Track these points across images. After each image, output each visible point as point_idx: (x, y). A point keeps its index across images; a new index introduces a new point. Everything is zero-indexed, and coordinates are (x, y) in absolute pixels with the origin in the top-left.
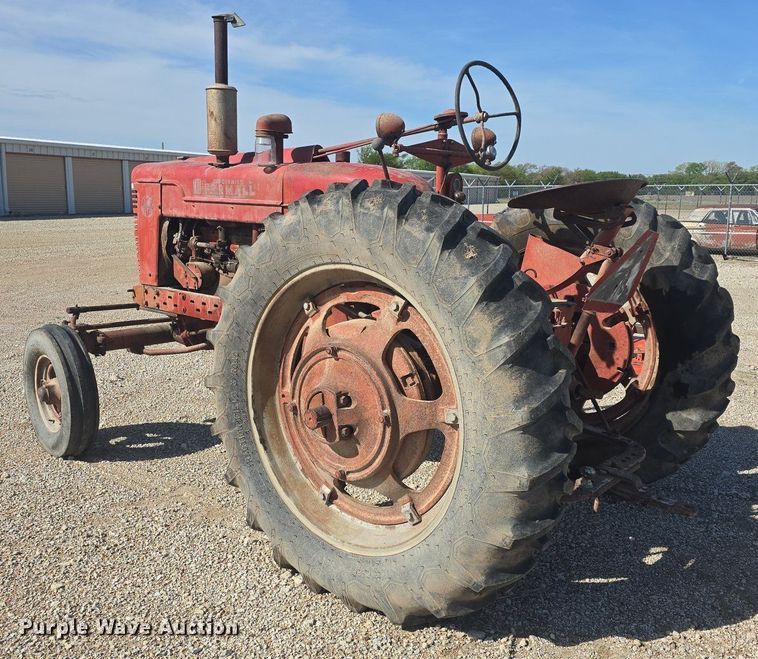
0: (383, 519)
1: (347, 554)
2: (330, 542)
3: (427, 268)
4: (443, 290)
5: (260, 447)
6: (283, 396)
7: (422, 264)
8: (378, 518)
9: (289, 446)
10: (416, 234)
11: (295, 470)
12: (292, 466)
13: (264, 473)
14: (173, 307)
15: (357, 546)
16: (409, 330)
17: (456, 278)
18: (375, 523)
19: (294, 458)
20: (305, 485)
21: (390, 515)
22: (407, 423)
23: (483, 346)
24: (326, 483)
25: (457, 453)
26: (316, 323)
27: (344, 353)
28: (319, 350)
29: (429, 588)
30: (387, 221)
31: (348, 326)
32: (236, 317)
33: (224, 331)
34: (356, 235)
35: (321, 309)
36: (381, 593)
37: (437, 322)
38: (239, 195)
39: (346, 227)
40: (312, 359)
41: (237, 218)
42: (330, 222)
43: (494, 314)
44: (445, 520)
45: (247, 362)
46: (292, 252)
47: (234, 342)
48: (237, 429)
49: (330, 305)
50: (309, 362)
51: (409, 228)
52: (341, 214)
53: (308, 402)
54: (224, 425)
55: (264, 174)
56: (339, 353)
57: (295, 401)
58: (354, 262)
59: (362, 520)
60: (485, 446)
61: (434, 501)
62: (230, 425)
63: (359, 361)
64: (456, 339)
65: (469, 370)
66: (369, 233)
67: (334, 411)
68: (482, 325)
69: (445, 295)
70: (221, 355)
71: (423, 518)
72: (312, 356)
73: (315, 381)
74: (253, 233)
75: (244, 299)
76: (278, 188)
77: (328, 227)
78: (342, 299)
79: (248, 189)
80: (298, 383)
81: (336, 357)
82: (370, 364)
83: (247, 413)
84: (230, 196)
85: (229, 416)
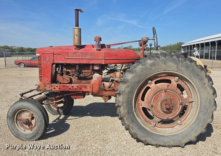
0: (170, 126)
1: (167, 136)
2: (161, 134)
5: (137, 117)
6: (138, 104)
7: (192, 69)
8: (168, 126)
9: (141, 116)
10: (189, 63)
12: (142, 120)
13: (139, 124)
14: (59, 89)
17: (199, 72)
18: (168, 128)
20: (147, 124)
21: (172, 125)
22: (184, 103)
23: (207, 84)
24: (154, 122)
25: (192, 108)
26: (152, 85)
27: (168, 91)
28: (160, 91)
29: (193, 136)
30: (182, 61)
31: (164, 85)
32: (132, 86)
33: (128, 90)
34: (173, 64)
35: (152, 82)
36: (180, 141)
37: (194, 81)
38: (88, 57)
39: (171, 62)
40: (158, 93)
41: (87, 63)
42: (165, 62)
43: (207, 78)
44: (195, 121)
45: (133, 97)
46: (153, 69)
47: (131, 93)
48: (130, 114)
49: (155, 81)
50: (157, 94)
51: (186, 62)
52: (168, 60)
53: (161, 103)
54: (126, 114)
55: (97, 51)
56: (167, 91)
57: (152, 104)
58: (170, 70)
59: (164, 128)
60: (207, 104)
61: (185, 119)
62: (129, 114)
63: (173, 92)
64: (200, 84)
65: (203, 89)
66: (177, 64)
67: (170, 103)
68: (206, 80)
69: (198, 75)
70: (126, 97)
71: (182, 123)
72: (157, 93)
73: (159, 98)
74: (91, 66)
75: (135, 82)
76: (103, 55)
77: (165, 63)
78: (159, 79)
79: (92, 55)
80: (153, 99)
81: (166, 92)
82: (175, 92)
83: (133, 110)
84: (84, 57)
85: (128, 111)
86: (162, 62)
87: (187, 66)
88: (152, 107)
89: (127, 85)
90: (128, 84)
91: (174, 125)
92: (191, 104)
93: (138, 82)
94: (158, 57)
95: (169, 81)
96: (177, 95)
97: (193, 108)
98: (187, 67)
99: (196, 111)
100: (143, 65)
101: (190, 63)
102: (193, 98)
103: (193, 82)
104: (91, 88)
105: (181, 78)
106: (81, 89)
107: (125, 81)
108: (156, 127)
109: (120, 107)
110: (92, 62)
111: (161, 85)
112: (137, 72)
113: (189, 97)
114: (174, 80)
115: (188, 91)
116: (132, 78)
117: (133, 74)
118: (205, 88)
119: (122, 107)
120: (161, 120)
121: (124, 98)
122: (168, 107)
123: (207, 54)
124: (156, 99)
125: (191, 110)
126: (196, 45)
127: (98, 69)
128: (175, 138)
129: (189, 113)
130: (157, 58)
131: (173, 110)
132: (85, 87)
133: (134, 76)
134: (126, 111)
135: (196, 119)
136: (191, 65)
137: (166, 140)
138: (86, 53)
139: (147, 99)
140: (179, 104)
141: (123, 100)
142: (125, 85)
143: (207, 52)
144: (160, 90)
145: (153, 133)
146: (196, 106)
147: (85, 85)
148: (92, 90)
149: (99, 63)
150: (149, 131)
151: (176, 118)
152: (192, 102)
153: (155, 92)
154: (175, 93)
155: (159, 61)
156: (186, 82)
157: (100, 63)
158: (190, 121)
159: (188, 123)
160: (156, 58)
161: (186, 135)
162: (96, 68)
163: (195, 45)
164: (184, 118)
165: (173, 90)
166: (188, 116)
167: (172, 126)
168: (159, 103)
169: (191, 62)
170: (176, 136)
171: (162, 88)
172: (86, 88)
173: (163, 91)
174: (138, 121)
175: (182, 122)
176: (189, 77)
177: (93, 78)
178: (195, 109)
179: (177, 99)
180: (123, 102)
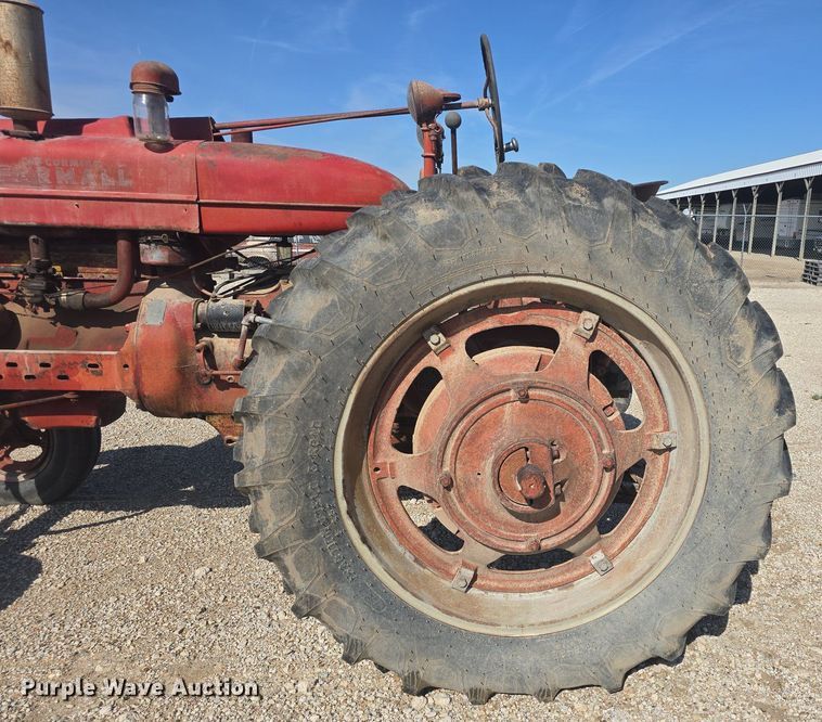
0: (553, 581)
1: (533, 639)
2: (502, 634)
3: (678, 271)
4: (700, 296)
5: (363, 549)
6: (377, 469)
7: (672, 267)
8: (543, 583)
9: (391, 536)
10: (656, 231)
11: (407, 563)
12: (401, 558)
13: (377, 583)
15: (544, 623)
16: (600, 351)
17: (712, 282)
18: (540, 589)
19: (401, 549)
20: (426, 579)
21: (563, 573)
22: (624, 459)
23: (747, 354)
24: (465, 565)
25: (664, 479)
26: (452, 360)
27: (538, 392)
28: (493, 395)
29: (666, 632)
30: (617, 216)
31: (515, 357)
32: (322, 368)
33: (294, 394)
34: (568, 235)
35: (453, 340)
36: (600, 664)
37: (680, 335)
38: (94, 184)
39: (552, 224)
40: (480, 408)
41: (91, 223)
42: (521, 218)
43: (750, 318)
44: (681, 554)
45: (335, 434)
46: (445, 262)
47: (316, 408)
48: (321, 534)
49: (467, 333)
50: (472, 414)
51: (644, 225)
52: (538, 206)
53: (499, 465)
54: (293, 536)
55: (149, 153)
56: (531, 392)
57: (446, 469)
58: (552, 272)
59: (522, 591)
60: (747, 462)
61: (630, 540)
62: (309, 532)
63: (564, 398)
64: (714, 352)
65: (729, 383)
66: (589, 232)
67: (548, 467)
68: (745, 331)
69: (703, 302)
70: (288, 433)
71: (616, 563)
72: (479, 404)
73: (485, 435)
74: (122, 245)
75: (341, 339)
76: (189, 176)
77: (519, 225)
78: (490, 323)
79: (114, 175)
80: (452, 444)
81: (525, 399)
82: (578, 399)
83: (336, 508)
84: (70, 186)
85: (304, 519)
86: (501, 221)
87: (647, 248)
88: (448, 488)
89: (289, 364)
90: (297, 355)
91: (576, 573)
92: (661, 458)
93: (362, 345)
94: (481, 190)
95: (548, 338)
96: (587, 413)
97: (673, 478)
98: (647, 254)
99: (685, 497)
100: (385, 237)
101: (661, 233)
102: (674, 426)
103: (675, 340)
104: (130, 370)
105: (612, 318)
106: (66, 378)
107: (277, 337)
108: (481, 587)
109: (258, 495)
110: (117, 219)
111: (503, 360)
112: (352, 278)
113: (656, 425)
114: (574, 330)
115: (651, 388)
116: (318, 316)
117: (323, 293)
118: (740, 378)
119: (266, 494)
120: (501, 555)
121: (272, 440)
122: (535, 491)
123: (723, 230)
124: (471, 443)
125: (660, 491)
126: (689, 200)
127: (166, 261)
128: (577, 651)
129: (652, 510)
130: (472, 194)
131: (568, 500)
132: (90, 366)
133: (333, 304)
134: (290, 518)
135: (688, 540)
136: (668, 240)
137: (525, 661)
138: (76, 164)
139: (424, 441)
140: (597, 466)
141: (267, 454)
142: (282, 362)
143: (724, 226)
144: (495, 387)
145: (458, 631)
146: (686, 473)
147: (86, 357)
148: (137, 381)
149: (163, 225)
150: (431, 621)
151: (585, 541)
152: (670, 449)
153: (467, 400)
154: (577, 405)
155: (485, 211)
156: (637, 343)
157: (174, 226)
158: (653, 553)
159: (642, 566)
160: (464, 195)
161: (634, 632)
162: (154, 255)
163: (686, 198)
164: (626, 537)
165: (563, 391)
166: (643, 525)
167: (560, 579)
168: (488, 467)
169: (665, 226)
170: (578, 635)
171: (503, 378)
172: (100, 374)
173: (512, 393)
174: (367, 569)
175: (614, 556)
176: (651, 310)
177: (140, 313)
178: (684, 490)
179: (586, 437)
180: (268, 466)
